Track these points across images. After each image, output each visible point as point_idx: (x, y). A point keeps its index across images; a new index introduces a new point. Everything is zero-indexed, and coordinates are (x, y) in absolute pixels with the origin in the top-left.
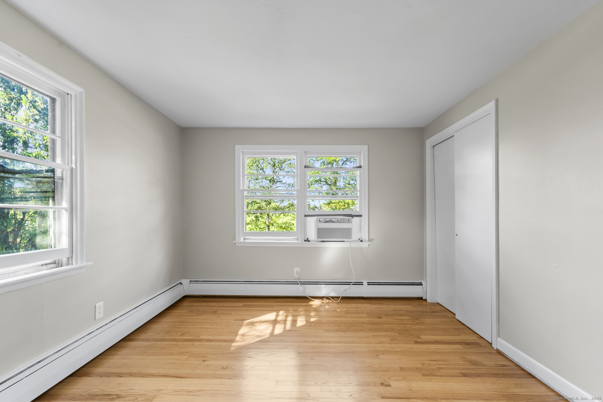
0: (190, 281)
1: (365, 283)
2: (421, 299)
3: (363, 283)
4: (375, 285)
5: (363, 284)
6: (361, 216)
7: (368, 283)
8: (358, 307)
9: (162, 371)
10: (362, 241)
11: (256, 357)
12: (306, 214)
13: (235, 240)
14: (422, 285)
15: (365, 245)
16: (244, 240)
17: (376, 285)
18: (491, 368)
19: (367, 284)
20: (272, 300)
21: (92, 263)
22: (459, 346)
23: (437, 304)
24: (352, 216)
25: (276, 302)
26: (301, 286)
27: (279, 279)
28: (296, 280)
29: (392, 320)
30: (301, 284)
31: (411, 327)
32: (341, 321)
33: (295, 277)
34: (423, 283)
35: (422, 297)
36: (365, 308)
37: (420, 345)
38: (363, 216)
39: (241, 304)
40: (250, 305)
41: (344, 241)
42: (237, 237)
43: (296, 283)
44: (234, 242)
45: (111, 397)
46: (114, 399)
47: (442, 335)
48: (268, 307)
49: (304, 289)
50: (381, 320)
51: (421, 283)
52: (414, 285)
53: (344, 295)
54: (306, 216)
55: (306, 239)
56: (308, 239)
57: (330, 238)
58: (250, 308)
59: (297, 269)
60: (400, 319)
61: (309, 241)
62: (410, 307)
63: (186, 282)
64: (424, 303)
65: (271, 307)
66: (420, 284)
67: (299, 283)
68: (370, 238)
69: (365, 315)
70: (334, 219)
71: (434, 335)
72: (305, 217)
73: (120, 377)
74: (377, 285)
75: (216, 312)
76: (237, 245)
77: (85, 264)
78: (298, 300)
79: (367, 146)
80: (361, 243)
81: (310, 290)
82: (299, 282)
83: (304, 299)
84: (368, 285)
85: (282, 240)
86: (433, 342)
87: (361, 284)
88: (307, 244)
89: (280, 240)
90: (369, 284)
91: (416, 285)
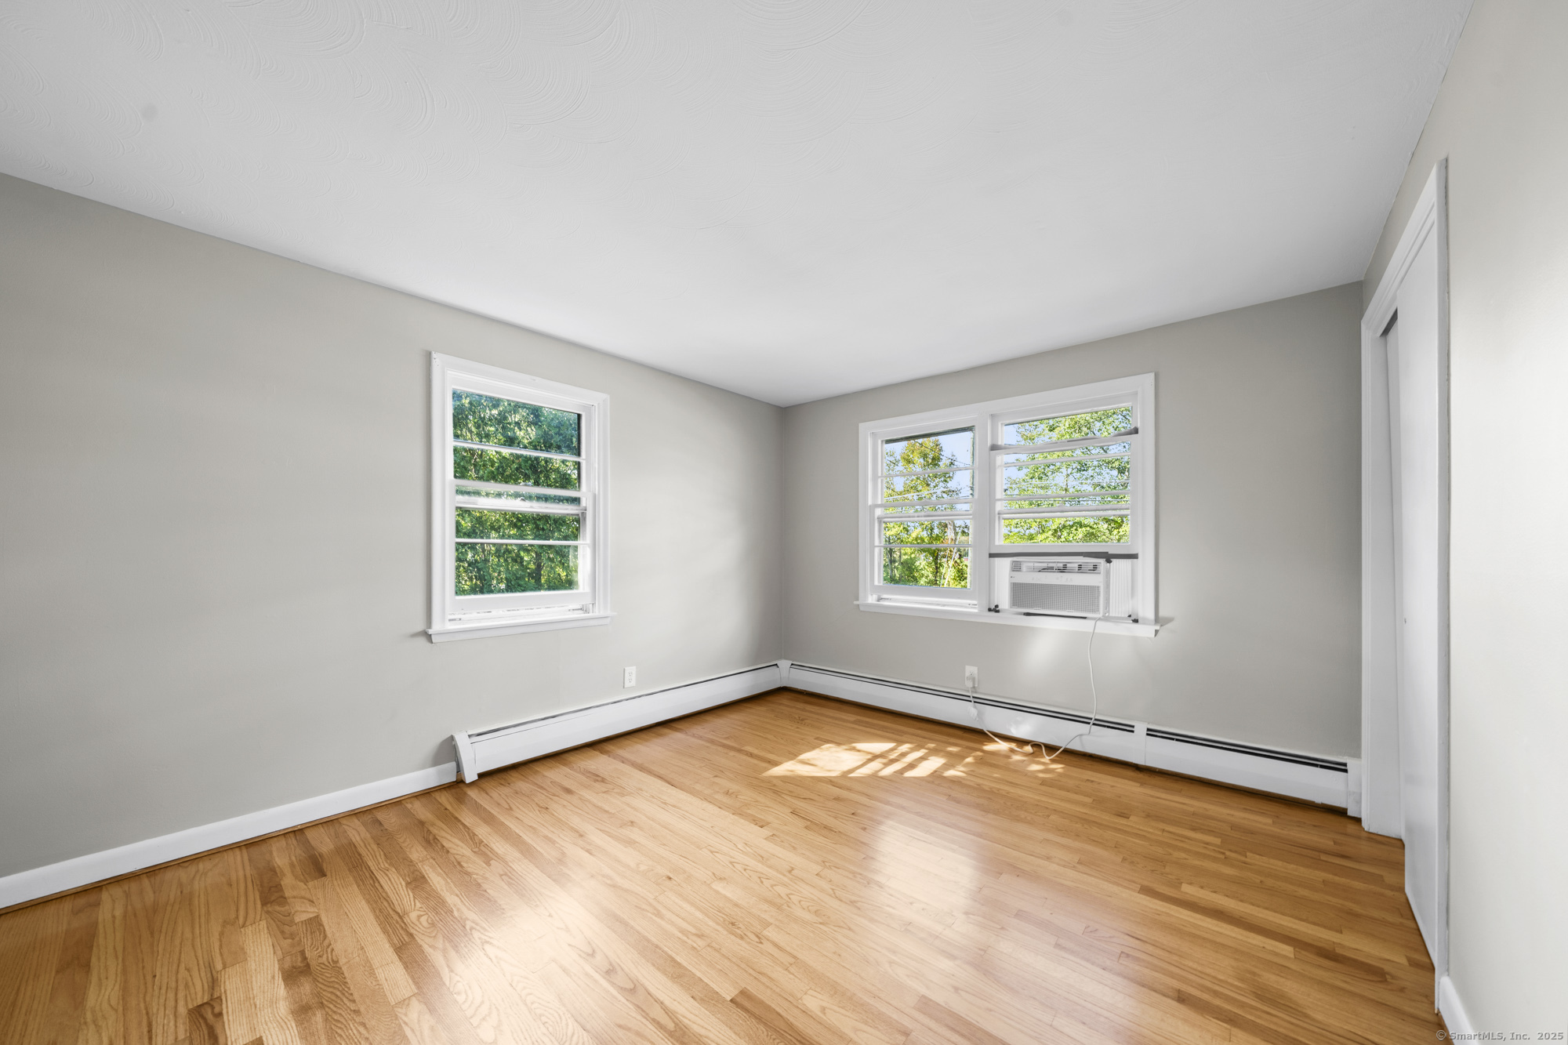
0: (792, 664)
1: (1141, 728)
2: (1341, 812)
3: (1133, 727)
4: (1173, 739)
5: (1133, 731)
6: (1134, 556)
7: (1148, 730)
8: (1092, 781)
9: (662, 772)
10: (1136, 621)
11: (785, 797)
12: (992, 552)
13: (858, 600)
14: (1346, 771)
15: (1145, 631)
16: (878, 600)
17: (1174, 742)
18: (1317, 1030)
19: (1145, 732)
20: (915, 723)
21: (616, 613)
22: (1287, 950)
23: (1396, 842)
24: (1108, 558)
25: (920, 729)
26: (975, 707)
27: (935, 685)
28: (968, 691)
29: (1151, 830)
30: (975, 702)
31: (1186, 859)
32: (1008, 793)
33: (965, 688)
34: (1351, 764)
35: (1346, 809)
36: (1112, 786)
37: (1148, 898)
38: (1140, 556)
39: (852, 717)
40: (867, 722)
41: (1085, 618)
42: (861, 595)
43: (964, 698)
44: (856, 603)
45: (597, 778)
46: (598, 781)
47: (1267, 909)
48: (893, 733)
49: (980, 714)
50: (1123, 821)
51: (1345, 765)
52: (1316, 766)
53: (1072, 746)
54: (992, 555)
55: (993, 607)
56: (997, 606)
57: (1043, 607)
58: (861, 728)
59: (971, 670)
60: (1179, 835)
61: (998, 611)
62: (1269, 821)
63: (784, 664)
64: (1351, 828)
65: (898, 735)
66: (1342, 768)
67: (971, 699)
68: (1162, 613)
69: (1088, 800)
70: (1055, 562)
71: (1233, 897)
72: (992, 559)
73: (623, 762)
74: (1177, 740)
75: (802, 720)
76: (862, 609)
77: (609, 613)
78: (966, 735)
79: (1152, 375)
80: (1135, 625)
81: (993, 719)
82: (973, 697)
83: (979, 735)
84: (1148, 734)
85: (948, 605)
86: (1204, 908)
87: (1129, 729)
88: (993, 618)
89: (944, 605)
90: (1151, 733)
91: (1322, 767)
